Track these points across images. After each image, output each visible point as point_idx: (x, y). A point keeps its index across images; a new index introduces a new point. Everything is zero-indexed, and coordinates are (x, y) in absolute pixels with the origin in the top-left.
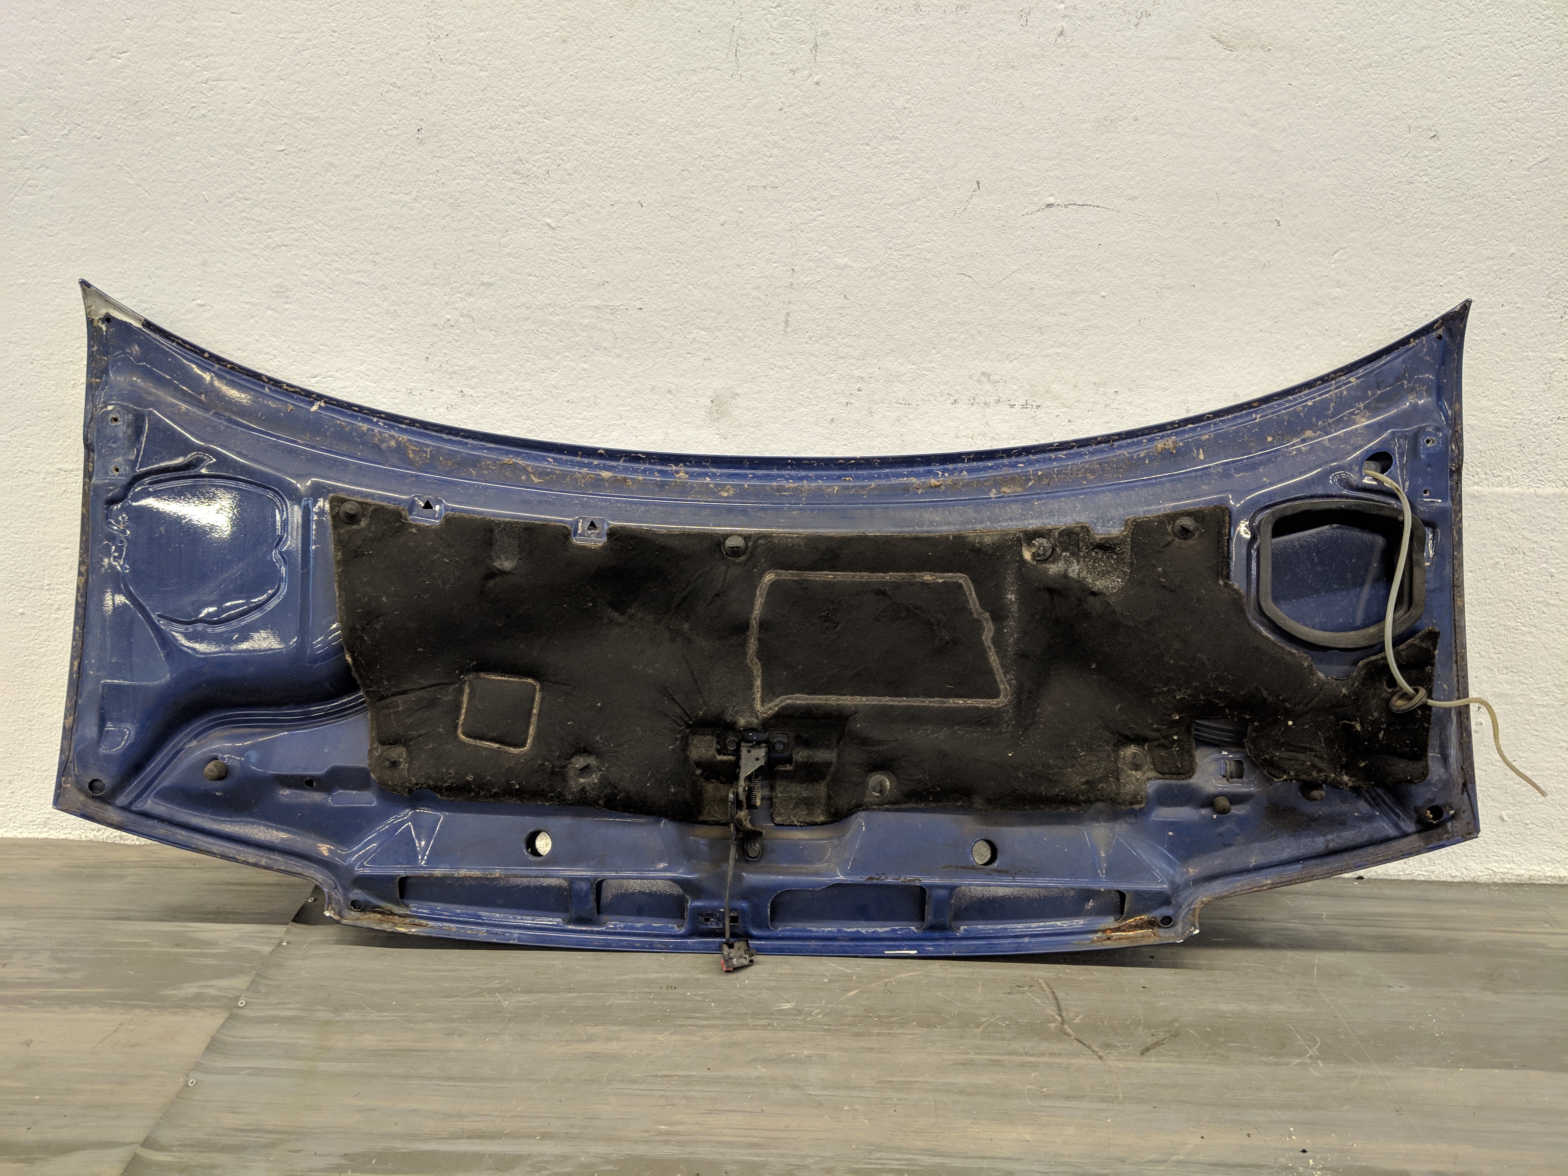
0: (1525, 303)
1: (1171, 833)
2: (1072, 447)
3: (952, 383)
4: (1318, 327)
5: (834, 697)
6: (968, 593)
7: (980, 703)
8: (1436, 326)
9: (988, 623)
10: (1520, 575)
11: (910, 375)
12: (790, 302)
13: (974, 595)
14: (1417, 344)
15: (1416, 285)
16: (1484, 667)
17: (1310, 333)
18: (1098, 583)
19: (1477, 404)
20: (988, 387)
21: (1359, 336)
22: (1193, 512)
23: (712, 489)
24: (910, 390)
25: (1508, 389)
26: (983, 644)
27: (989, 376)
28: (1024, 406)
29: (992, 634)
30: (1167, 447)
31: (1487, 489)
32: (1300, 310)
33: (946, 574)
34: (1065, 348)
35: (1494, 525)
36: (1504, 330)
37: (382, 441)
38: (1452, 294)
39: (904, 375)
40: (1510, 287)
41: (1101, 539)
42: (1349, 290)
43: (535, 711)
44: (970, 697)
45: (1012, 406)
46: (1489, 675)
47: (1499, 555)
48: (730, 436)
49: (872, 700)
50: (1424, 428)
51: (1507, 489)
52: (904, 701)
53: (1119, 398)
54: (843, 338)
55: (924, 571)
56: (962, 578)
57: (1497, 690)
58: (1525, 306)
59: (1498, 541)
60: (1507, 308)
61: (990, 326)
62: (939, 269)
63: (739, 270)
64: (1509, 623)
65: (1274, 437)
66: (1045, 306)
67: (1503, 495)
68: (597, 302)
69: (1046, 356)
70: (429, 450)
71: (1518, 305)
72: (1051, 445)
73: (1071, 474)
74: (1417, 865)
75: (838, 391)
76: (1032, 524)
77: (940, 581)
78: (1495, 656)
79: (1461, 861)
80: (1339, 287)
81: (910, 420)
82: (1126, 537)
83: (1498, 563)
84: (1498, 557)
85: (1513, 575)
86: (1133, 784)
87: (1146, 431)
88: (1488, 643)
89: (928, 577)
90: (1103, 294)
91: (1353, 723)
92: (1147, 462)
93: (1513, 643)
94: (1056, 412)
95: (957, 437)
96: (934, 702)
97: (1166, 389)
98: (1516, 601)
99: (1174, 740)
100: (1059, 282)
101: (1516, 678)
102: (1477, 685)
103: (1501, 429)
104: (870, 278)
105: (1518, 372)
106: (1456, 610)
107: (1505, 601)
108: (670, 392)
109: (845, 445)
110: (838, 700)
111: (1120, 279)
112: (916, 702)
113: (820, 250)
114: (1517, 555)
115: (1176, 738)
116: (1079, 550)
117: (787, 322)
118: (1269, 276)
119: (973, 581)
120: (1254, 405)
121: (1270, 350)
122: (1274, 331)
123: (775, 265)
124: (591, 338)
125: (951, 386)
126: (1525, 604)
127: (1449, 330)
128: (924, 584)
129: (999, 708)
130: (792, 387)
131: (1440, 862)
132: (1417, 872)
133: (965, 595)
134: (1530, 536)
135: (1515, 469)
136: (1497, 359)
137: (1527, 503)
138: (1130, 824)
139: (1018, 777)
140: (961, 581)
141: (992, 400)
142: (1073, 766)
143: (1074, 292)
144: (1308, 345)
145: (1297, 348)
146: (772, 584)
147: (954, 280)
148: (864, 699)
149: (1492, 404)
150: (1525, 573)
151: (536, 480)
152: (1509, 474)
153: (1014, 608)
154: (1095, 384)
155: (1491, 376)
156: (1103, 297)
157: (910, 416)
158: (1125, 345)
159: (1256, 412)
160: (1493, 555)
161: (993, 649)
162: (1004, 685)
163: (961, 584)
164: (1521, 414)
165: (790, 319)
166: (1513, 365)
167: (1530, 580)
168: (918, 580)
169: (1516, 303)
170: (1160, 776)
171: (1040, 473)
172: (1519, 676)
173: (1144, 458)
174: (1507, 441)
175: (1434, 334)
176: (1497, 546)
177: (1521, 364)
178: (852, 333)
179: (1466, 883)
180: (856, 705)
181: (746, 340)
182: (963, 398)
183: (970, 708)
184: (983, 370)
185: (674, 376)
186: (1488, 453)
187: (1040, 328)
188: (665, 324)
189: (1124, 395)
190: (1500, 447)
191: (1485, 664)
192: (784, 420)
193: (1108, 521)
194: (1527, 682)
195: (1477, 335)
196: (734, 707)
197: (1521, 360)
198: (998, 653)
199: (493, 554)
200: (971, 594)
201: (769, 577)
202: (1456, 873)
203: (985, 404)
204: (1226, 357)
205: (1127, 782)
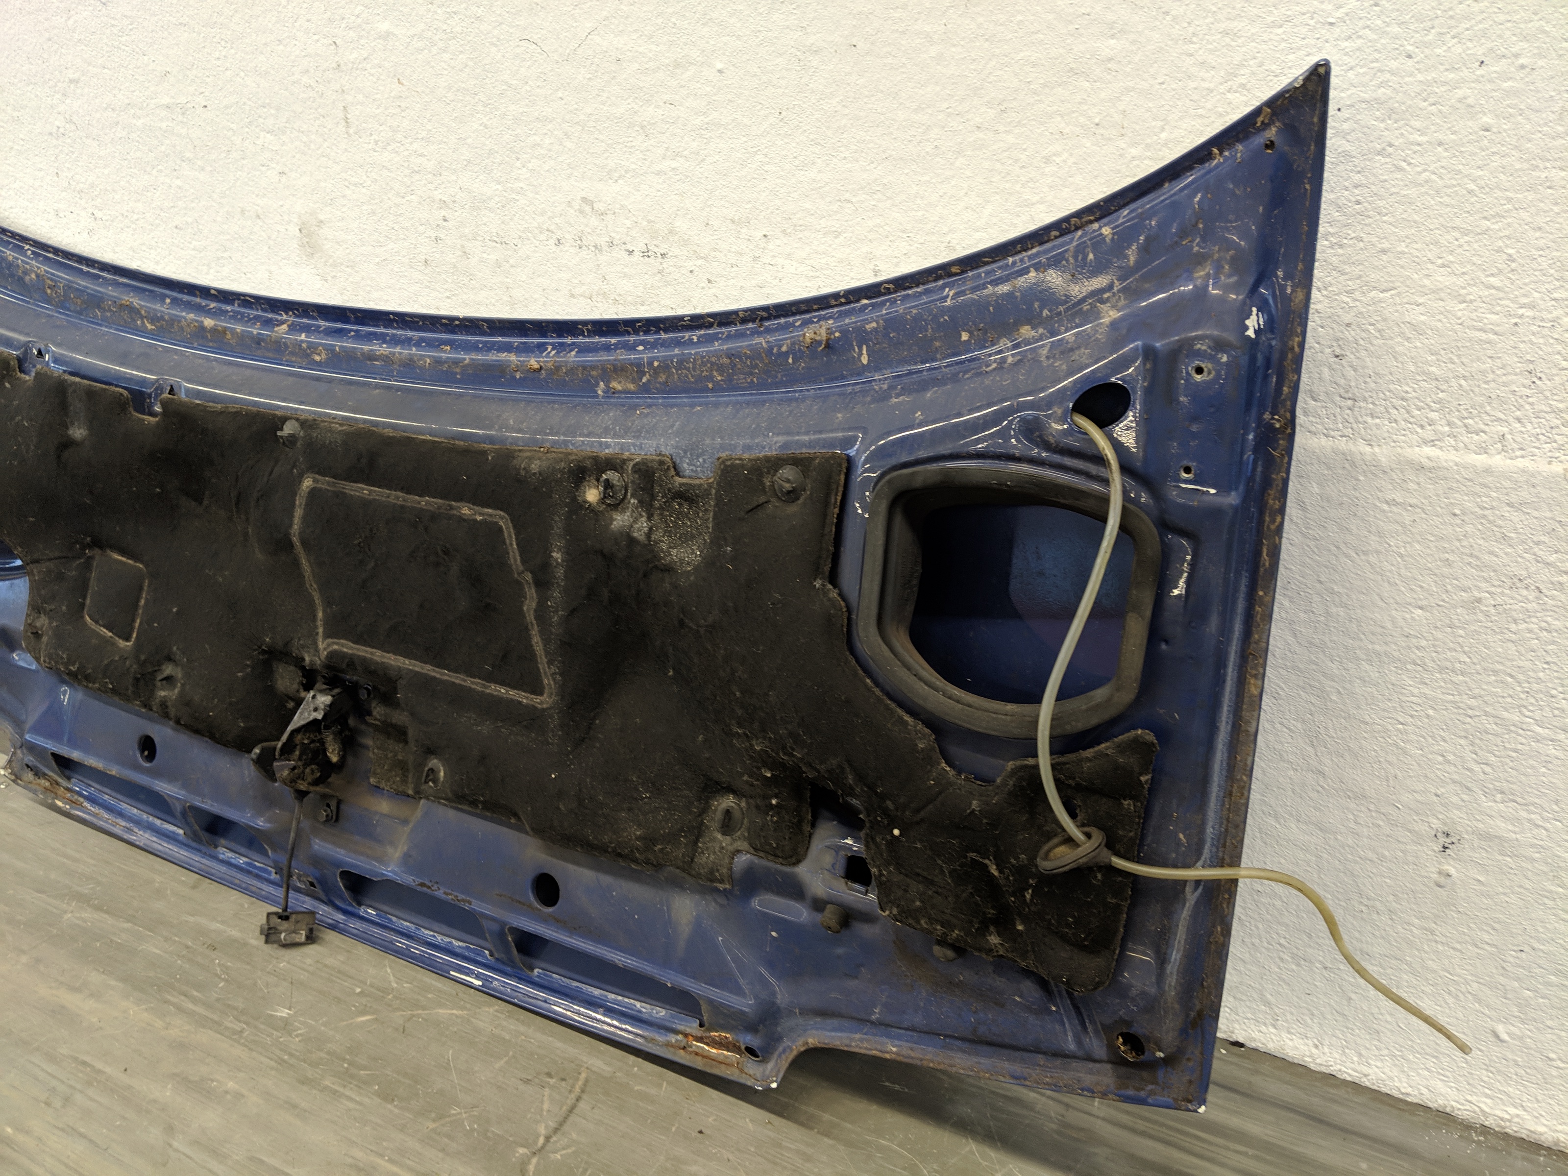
0: (1541, 56)
1: (774, 934)
2: (711, 325)
3: (550, 214)
4: (1082, 120)
5: (379, 653)
6: (508, 541)
7: (523, 697)
8: (1260, 120)
9: (530, 588)
10: (1530, 631)
11: (497, 199)
12: (343, 91)
13: (515, 546)
14: (1226, 159)
15: (1274, 25)
16: (1454, 782)
17: (1066, 130)
18: (674, 552)
19: (1426, 282)
20: (594, 221)
21: (1163, 135)
22: (802, 459)
23: (305, 350)
24: (503, 222)
25: (1499, 250)
26: (525, 617)
27: (591, 203)
28: (646, 254)
29: (534, 605)
30: (818, 338)
31: (1453, 456)
32: (1044, 86)
33: (487, 510)
34: (682, 160)
35: (1469, 528)
36: (1487, 120)
37: (26, 273)
38: (1359, 42)
39: (490, 198)
40: (1501, 18)
41: (681, 485)
42: (1133, 42)
43: (142, 602)
44: (514, 687)
45: (631, 252)
46: (1465, 797)
47: (1483, 585)
48: (330, 278)
49: (415, 666)
50: (1191, 341)
51: (1498, 461)
52: (446, 674)
53: (771, 246)
54: (411, 143)
55: (461, 500)
56: (501, 518)
57: (1481, 826)
58: (1541, 63)
59: (1478, 558)
60: (1495, 67)
61: (577, 123)
62: (496, 32)
63: (281, 47)
64: (1505, 714)
65: (971, 333)
66: (641, 89)
67: (1488, 471)
68: (166, 100)
69: (658, 173)
70: (62, 285)
71: (1522, 61)
72: (681, 318)
73: (694, 369)
74: (1337, 1056)
75: (424, 221)
76: (608, 446)
77: (479, 518)
78: (1476, 768)
79: (1419, 1074)
80: (1113, 36)
81: (512, 266)
82: (710, 485)
83: (1479, 600)
84: (1479, 588)
85: (1513, 627)
86: (715, 853)
87: (803, 307)
88: (1462, 742)
89: (466, 511)
90: (719, 66)
91: (987, 862)
92: (790, 361)
93: (1516, 751)
94: (690, 265)
95: (572, 296)
96: (474, 684)
97: (837, 234)
98: (1521, 677)
99: (771, 804)
100: (653, 47)
101: (1524, 814)
102: (1441, 809)
103: (1484, 336)
104: (420, 50)
105: (1524, 215)
106: (1246, 700)
107: (1496, 672)
108: (258, 217)
109: (448, 297)
110: (384, 657)
111: (739, 37)
112: (458, 679)
113: (357, 12)
114: (1525, 592)
115: (774, 802)
116: (653, 497)
117: (346, 119)
118: (980, 20)
119: (515, 527)
120: (954, 269)
121: (998, 166)
122: (1002, 128)
123: (316, 37)
124: (174, 146)
125: (549, 218)
126: (1541, 687)
127: (1291, 131)
128: (461, 519)
129: (543, 710)
130: (374, 213)
131: (1379, 1064)
132: (1339, 1067)
133: (505, 544)
134: (1553, 558)
135: (1519, 420)
136: (1472, 186)
137: (1545, 493)
138: (721, 906)
139: (558, 808)
140: (501, 523)
141: (603, 241)
142: (630, 809)
143: (677, 65)
144: (1065, 155)
145: (1047, 160)
146: (309, 493)
147: (518, 50)
148: (407, 662)
149: (1461, 281)
150: (1542, 629)
151: (149, 326)
152: (1505, 430)
153: (560, 572)
154: (733, 222)
155: (1458, 222)
156: (720, 71)
157: (511, 261)
158: (766, 155)
159: (951, 285)
160: (1469, 583)
161: (536, 627)
162: (548, 680)
163: (501, 529)
164: (1532, 306)
165: (349, 116)
166: (1509, 200)
167: (1554, 643)
168: (455, 512)
169: (1517, 56)
170: (752, 850)
171: (656, 364)
172: (1529, 812)
173: (787, 353)
174: (1499, 363)
175: (1259, 140)
176: (1478, 568)
177: (1530, 196)
178: (420, 136)
179: (1427, 1108)
180: (399, 668)
181: (312, 146)
182: (568, 236)
183: (512, 701)
184: (583, 194)
185: (257, 196)
186: (1453, 383)
187: (643, 127)
188: (232, 126)
189: (778, 242)
190: (1483, 372)
191: (1455, 777)
192: (377, 260)
193: (698, 457)
194: (1548, 825)
195: (1421, 132)
196: (299, 639)
197: (1531, 188)
198: (542, 632)
199: (68, 420)
200: (511, 544)
201: (307, 483)
202: (1409, 1090)
203: (596, 247)
204: (927, 178)
205: (707, 849)
